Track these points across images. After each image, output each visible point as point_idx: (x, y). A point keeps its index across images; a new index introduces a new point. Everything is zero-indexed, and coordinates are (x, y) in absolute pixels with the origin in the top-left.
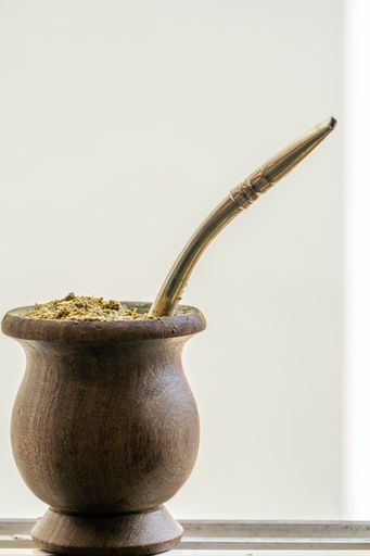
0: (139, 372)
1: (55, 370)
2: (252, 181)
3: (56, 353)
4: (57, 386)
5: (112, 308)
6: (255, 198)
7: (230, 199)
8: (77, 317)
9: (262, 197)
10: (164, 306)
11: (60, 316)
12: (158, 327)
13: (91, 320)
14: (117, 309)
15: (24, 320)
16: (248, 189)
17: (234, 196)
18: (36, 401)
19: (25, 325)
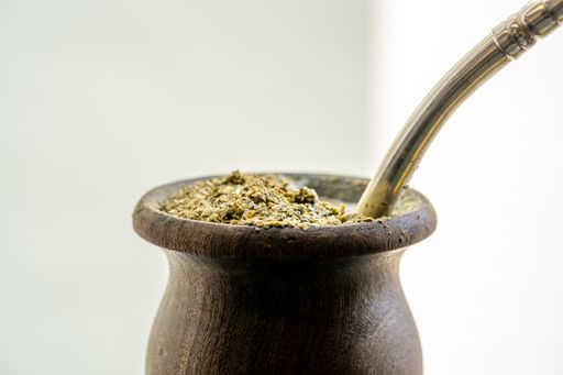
0: (347, 299)
1: (219, 295)
2: (527, 18)
3: (222, 271)
4: (223, 319)
5: (305, 202)
6: (531, 42)
7: (493, 44)
8: (256, 220)
9: (541, 43)
10: (382, 199)
11: (229, 217)
12: (379, 236)
13: (280, 227)
14: (312, 203)
15: (172, 221)
16: (522, 28)
17: (499, 39)
18: (190, 339)
19: (175, 228)
